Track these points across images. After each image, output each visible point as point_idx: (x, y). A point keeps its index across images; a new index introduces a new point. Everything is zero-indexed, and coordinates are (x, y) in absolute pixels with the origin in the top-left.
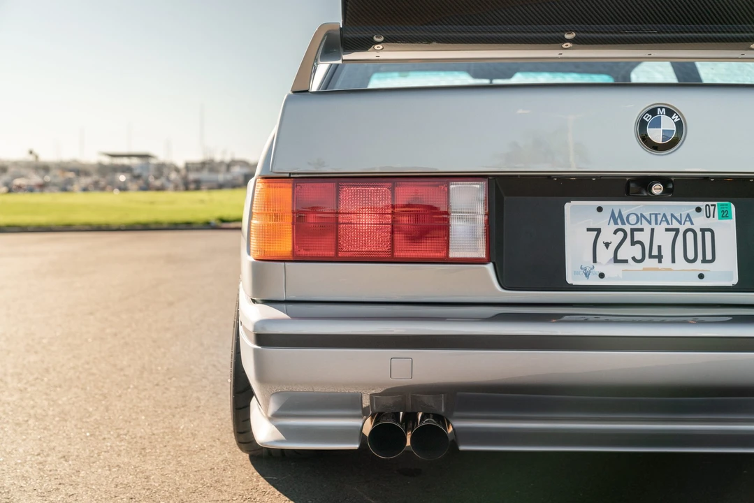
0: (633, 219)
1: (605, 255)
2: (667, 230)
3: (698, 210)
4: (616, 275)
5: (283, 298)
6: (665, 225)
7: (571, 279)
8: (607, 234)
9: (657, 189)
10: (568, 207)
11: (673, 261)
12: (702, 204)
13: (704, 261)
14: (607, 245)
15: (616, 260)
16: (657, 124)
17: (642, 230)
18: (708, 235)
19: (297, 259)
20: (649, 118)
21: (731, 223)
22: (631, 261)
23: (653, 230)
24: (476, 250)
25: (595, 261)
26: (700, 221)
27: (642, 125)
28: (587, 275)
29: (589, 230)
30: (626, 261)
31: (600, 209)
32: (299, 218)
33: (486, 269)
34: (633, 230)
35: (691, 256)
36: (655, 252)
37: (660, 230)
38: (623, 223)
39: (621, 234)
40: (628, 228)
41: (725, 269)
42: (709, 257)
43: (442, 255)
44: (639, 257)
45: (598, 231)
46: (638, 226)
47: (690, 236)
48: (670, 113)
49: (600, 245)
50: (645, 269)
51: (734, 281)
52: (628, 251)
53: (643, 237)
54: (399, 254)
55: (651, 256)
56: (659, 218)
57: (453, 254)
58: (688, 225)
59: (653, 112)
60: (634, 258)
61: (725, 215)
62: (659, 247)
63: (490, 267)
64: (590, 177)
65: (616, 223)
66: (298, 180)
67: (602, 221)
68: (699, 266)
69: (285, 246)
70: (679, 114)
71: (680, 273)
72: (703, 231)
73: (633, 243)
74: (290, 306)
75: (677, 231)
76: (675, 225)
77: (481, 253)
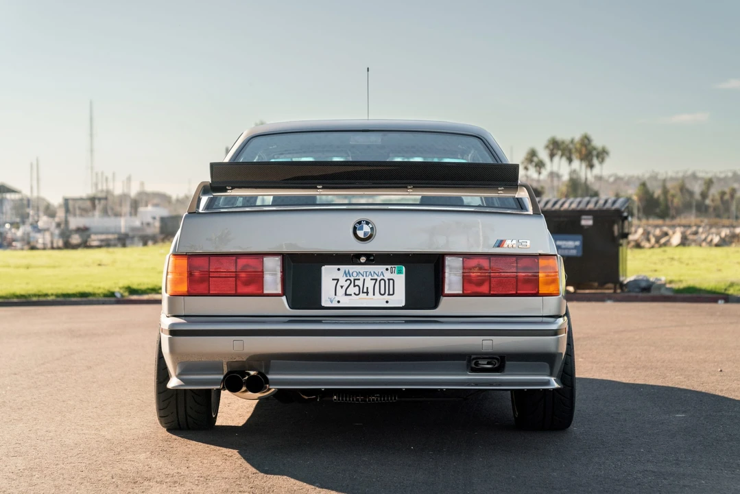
0: (355, 274)
1: (341, 292)
2: (371, 279)
3: (387, 269)
4: (346, 302)
5: (183, 314)
6: (370, 277)
7: (324, 304)
8: (342, 282)
9: (363, 259)
10: (323, 268)
11: (374, 295)
12: (389, 267)
13: (389, 294)
14: (342, 287)
15: (346, 294)
16: (361, 229)
17: (359, 279)
18: (391, 281)
19: (189, 294)
20: (358, 226)
21: (403, 276)
22: (353, 295)
23: (364, 280)
24: (277, 290)
25: (335, 295)
26: (388, 275)
27: (355, 229)
28: (331, 302)
29: (333, 280)
30: (351, 295)
31: (339, 269)
32: (190, 274)
33: (282, 300)
34: (355, 280)
35: (382, 292)
36: (365, 290)
37: (368, 279)
38: (350, 276)
39: (349, 282)
40: (352, 279)
41: (399, 299)
42: (391, 293)
43: (260, 292)
44: (357, 293)
45: (338, 280)
46: (357, 278)
47: (382, 282)
48: (367, 223)
49: (338, 287)
50: (360, 299)
51: (403, 304)
52: (352, 290)
53: (360, 283)
54: (240, 291)
55: (363, 292)
56: (368, 274)
57: (265, 292)
58: (382, 277)
59: (360, 223)
60: (355, 294)
61: (400, 272)
62: (367, 288)
63: (284, 298)
64: (333, 254)
65: (347, 276)
66: (191, 256)
67: (340, 275)
68: (386, 297)
69: (184, 288)
70: (373, 224)
71: (377, 300)
72: (389, 280)
73: (355, 286)
74: (187, 318)
75: (376, 280)
76: (376, 277)
77: (279, 291)
